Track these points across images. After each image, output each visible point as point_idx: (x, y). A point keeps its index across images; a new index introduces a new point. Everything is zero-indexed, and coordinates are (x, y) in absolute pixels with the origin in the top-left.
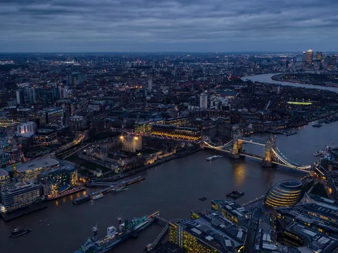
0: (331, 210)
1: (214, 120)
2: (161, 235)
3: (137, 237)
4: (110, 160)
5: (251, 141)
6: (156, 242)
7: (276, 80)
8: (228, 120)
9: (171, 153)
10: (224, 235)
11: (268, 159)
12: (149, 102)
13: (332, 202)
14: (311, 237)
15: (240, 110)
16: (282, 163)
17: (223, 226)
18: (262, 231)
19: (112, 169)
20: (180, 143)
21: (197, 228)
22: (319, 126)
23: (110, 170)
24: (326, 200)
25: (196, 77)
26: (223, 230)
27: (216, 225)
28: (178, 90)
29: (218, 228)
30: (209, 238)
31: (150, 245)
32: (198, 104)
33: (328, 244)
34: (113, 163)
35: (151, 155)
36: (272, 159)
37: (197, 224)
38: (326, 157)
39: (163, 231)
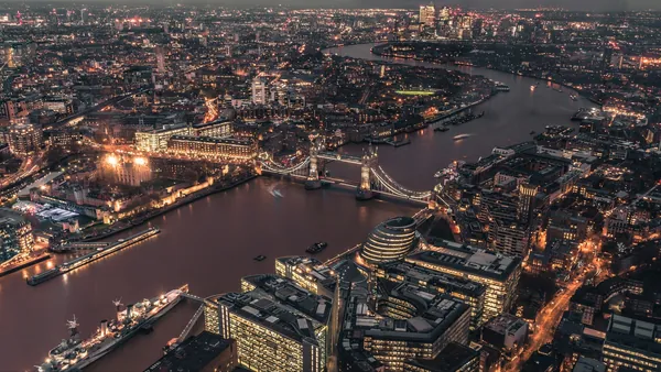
0: (457, 258)
1: (277, 123)
2: (192, 322)
3: (151, 329)
4: (92, 201)
5: (339, 158)
6: (184, 335)
7: (380, 55)
8: (302, 123)
9: (206, 185)
10: (296, 312)
11: (366, 186)
12: (160, 94)
13: (459, 246)
14: (428, 302)
15: (320, 106)
16: (388, 191)
17: (294, 298)
18: (356, 299)
19: (99, 217)
20: (219, 166)
21: (253, 306)
22: (444, 130)
23: (95, 219)
24: (450, 244)
25: (244, 50)
26: (295, 305)
27: (282, 297)
28: (213, 73)
29: (286, 302)
30: (272, 319)
31: (174, 340)
32: (248, 96)
33: (451, 309)
34: (99, 207)
35: (169, 190)
36: (373, 186)
37: (252, 300)
38: (452, 177)
39: (196, 316)
